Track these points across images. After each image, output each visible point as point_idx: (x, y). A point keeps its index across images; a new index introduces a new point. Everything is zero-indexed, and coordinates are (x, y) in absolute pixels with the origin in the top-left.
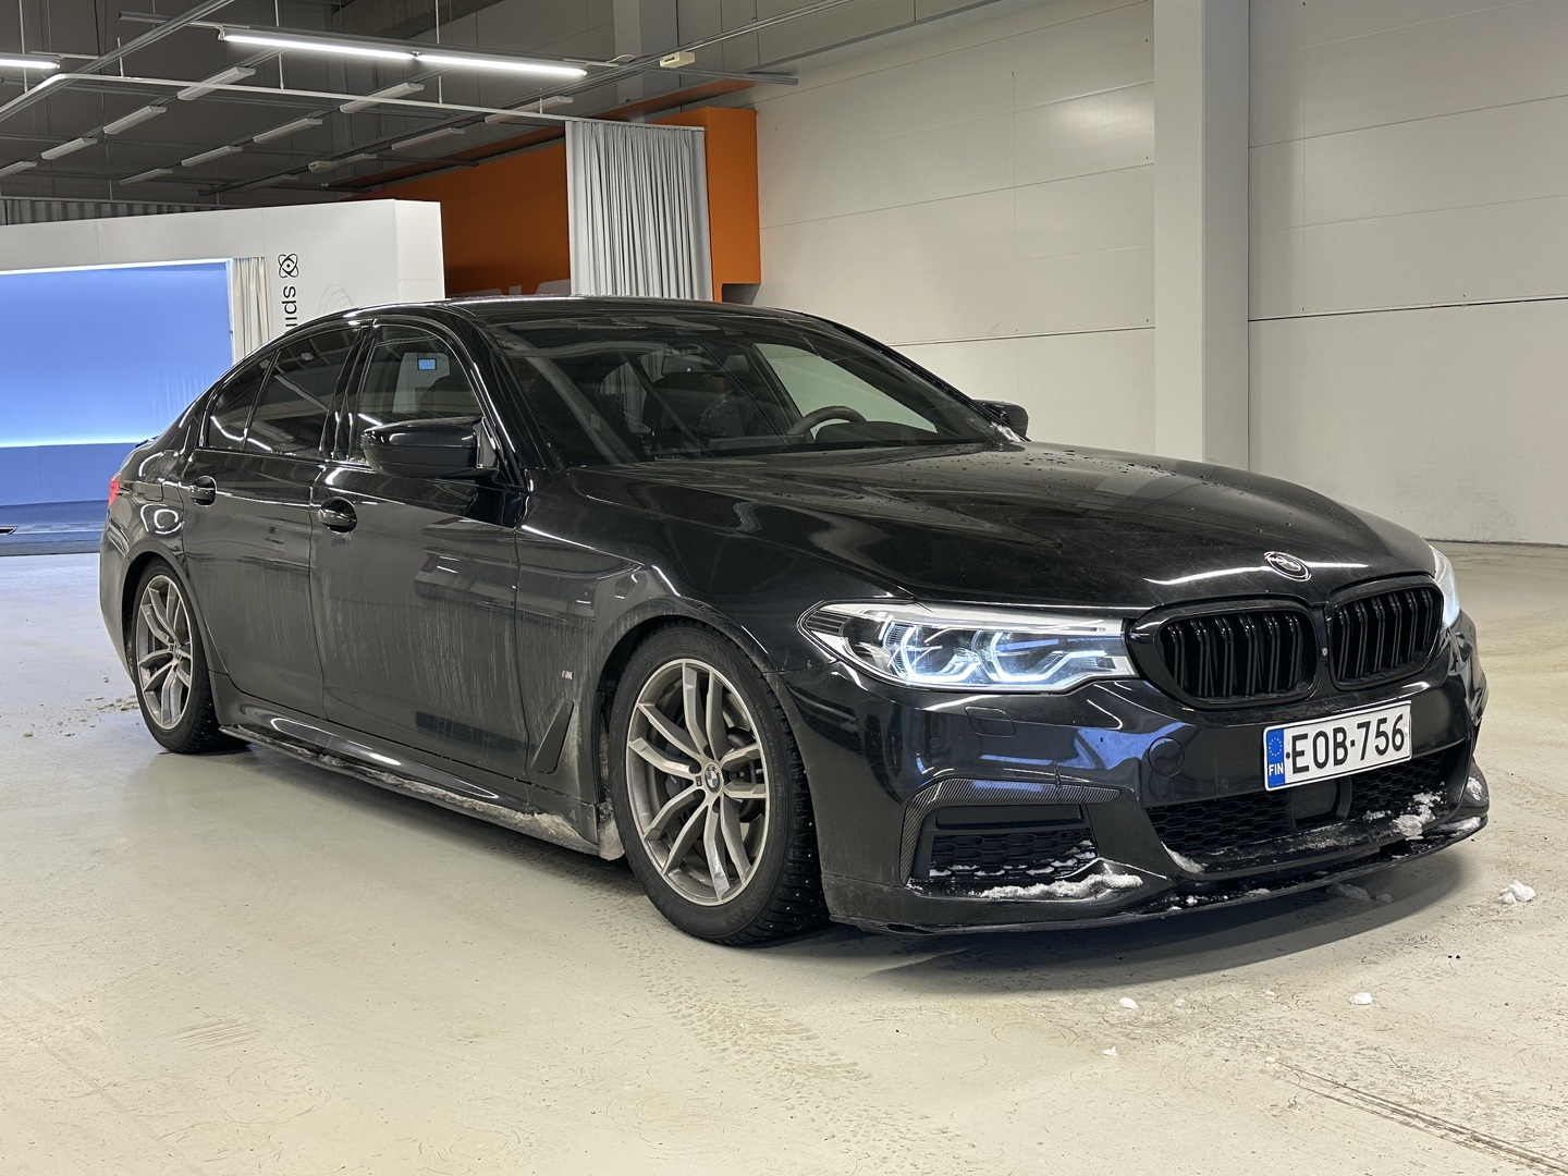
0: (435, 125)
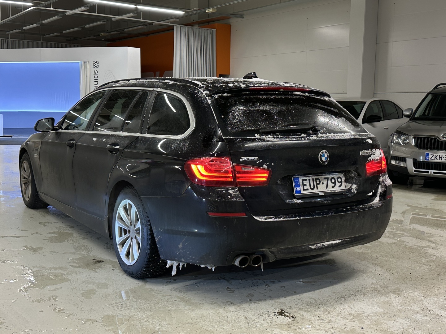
0: (138, 25)
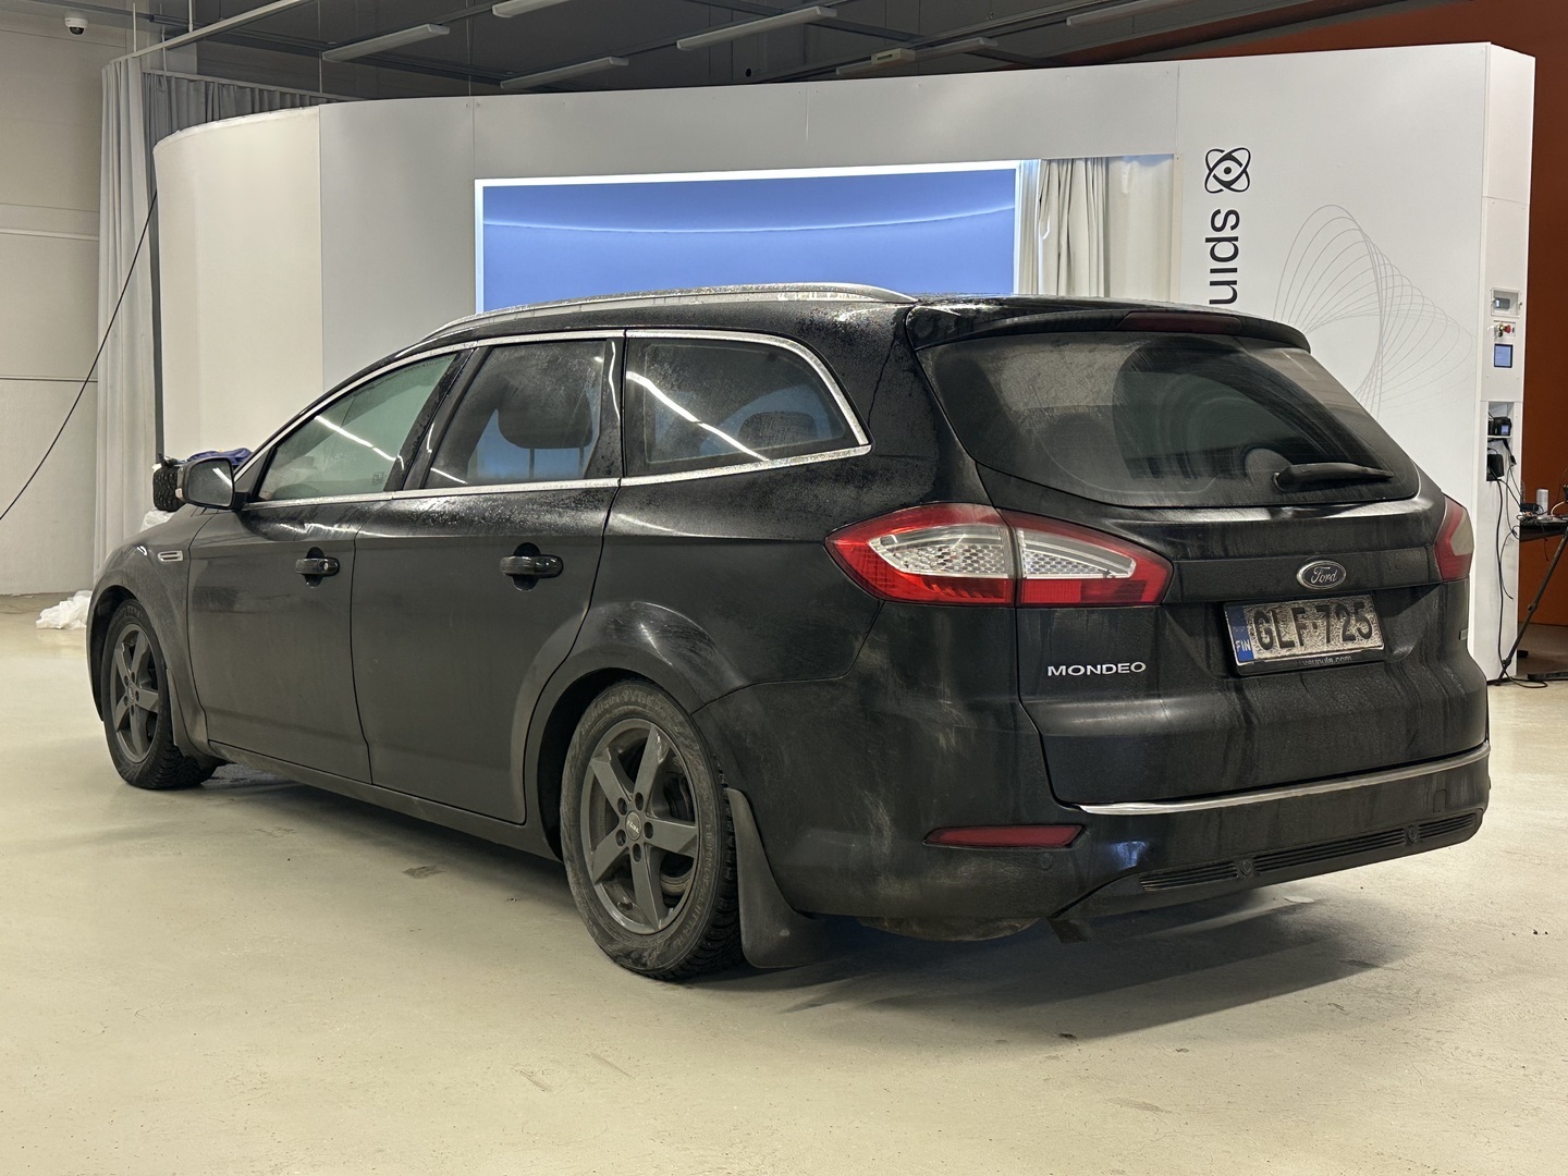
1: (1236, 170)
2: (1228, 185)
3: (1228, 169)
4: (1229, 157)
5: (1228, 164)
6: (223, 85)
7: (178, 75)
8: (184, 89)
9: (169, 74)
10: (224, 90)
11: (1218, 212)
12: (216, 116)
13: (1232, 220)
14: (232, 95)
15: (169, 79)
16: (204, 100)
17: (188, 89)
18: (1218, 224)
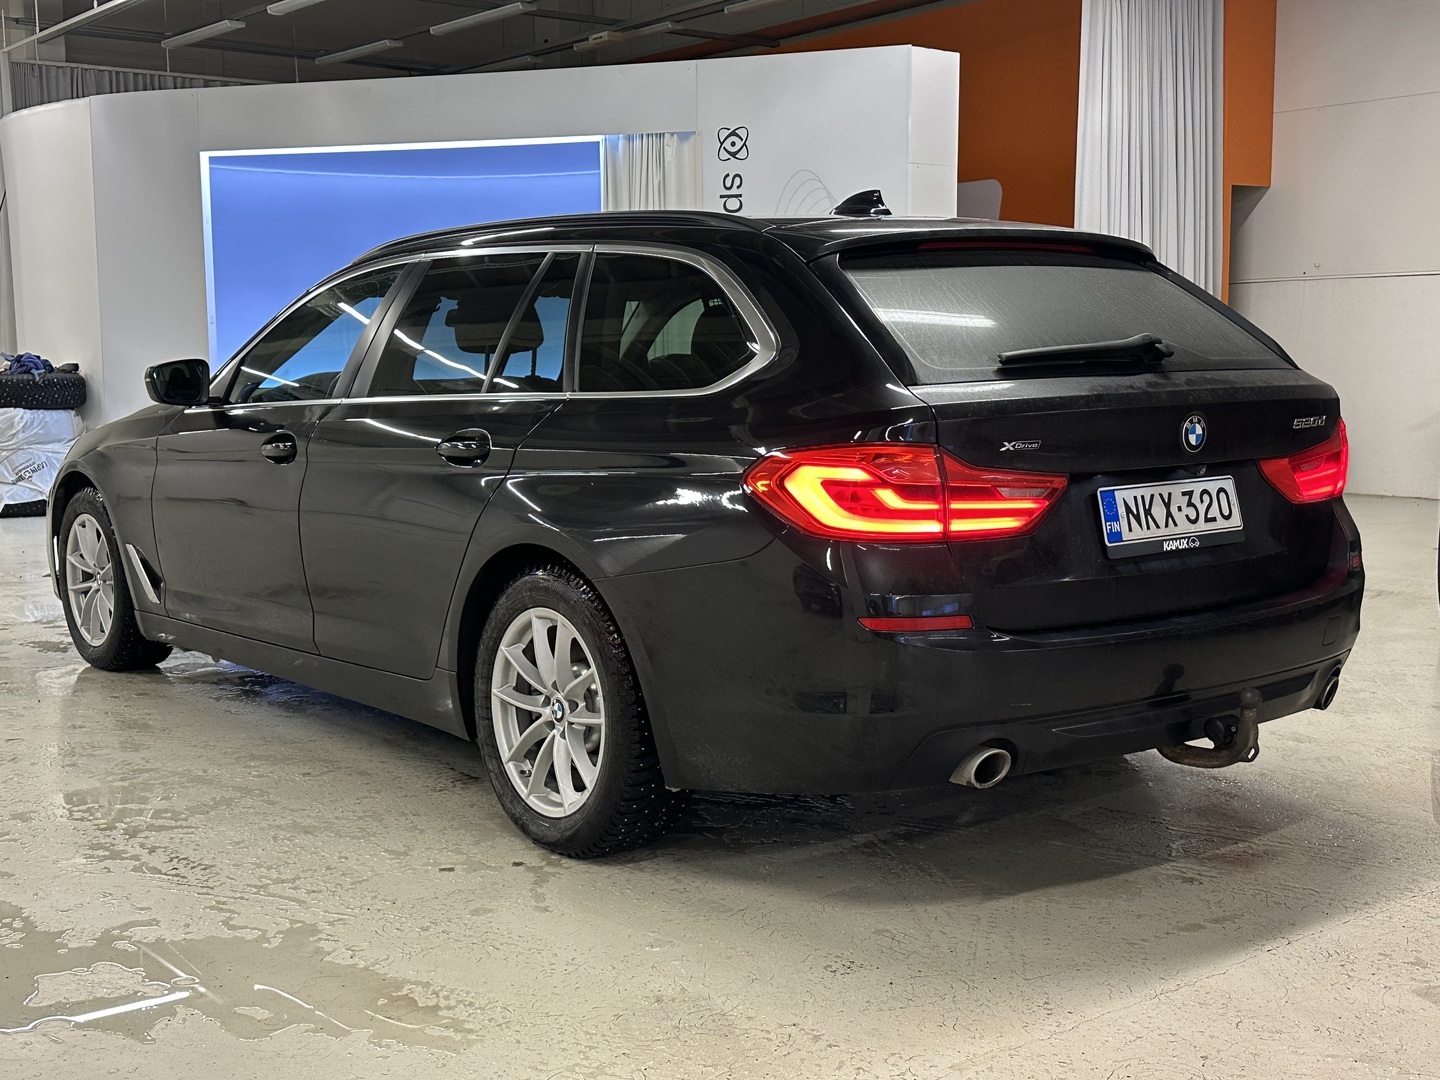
1: (739, 144)
2: (734, 155)
3: (734, 143)
4: (734, 133)
5: (733, 139)
6: (86, 70)
7: (48, 63)
8: (53, 74)
9: (40, 63)
10: (87, 73)
11: (728, 175)
12: (80, 94)
13: (737, 179)
14: (93, 77)
15: (40, 67)
16: (69, 81)
17: (57, 74)
18: (728, 185)
